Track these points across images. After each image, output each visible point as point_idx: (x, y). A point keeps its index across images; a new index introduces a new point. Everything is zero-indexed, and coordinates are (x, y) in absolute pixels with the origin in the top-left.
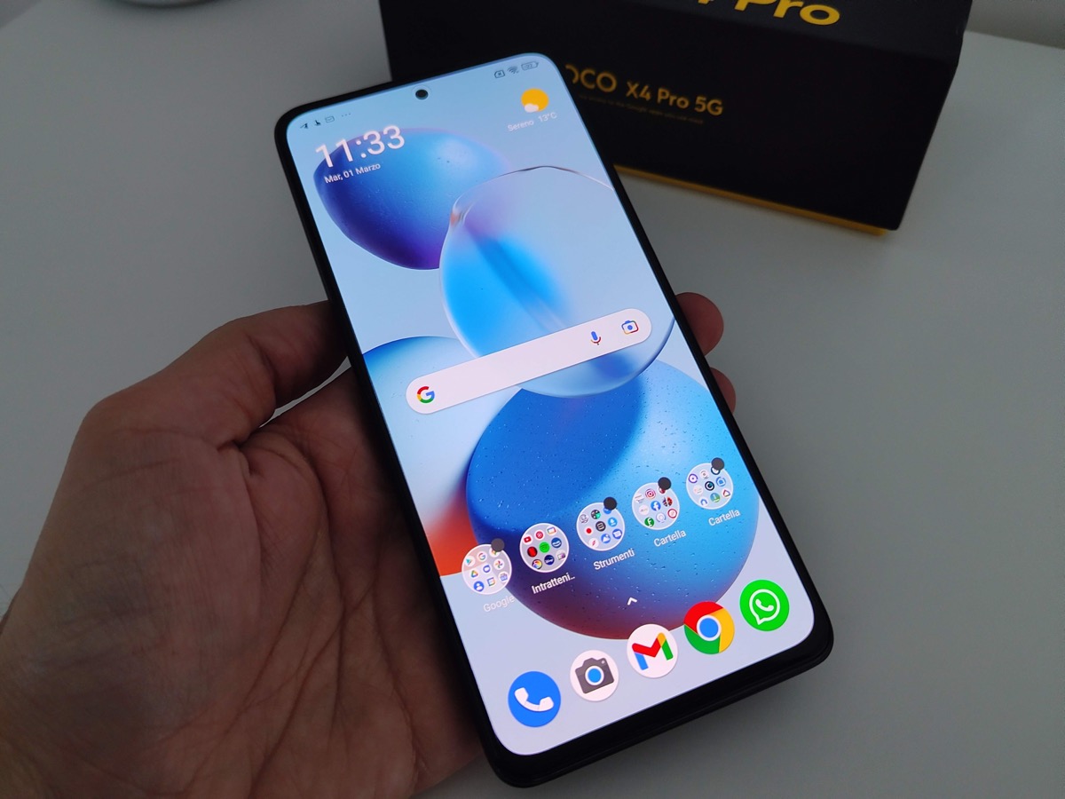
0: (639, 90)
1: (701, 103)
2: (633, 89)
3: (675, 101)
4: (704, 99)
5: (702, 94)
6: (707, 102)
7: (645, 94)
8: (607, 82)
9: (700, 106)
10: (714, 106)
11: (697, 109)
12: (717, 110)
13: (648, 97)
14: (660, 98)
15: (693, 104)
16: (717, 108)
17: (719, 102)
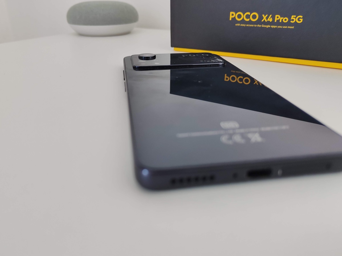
0: (267, 18)
1: (293, 18)
2: (265, 17)
3: (282, 20)
4: (295, 16)
5: (294, 14)
6: (296, 18)
8: (254, 17)
9: (293, 20)
11: (291, 22)
12: (300, 21)
13: (271, 20)
14: (276, 19)
15: (290, 20)
16: (300, 19)
17: (301, 17)
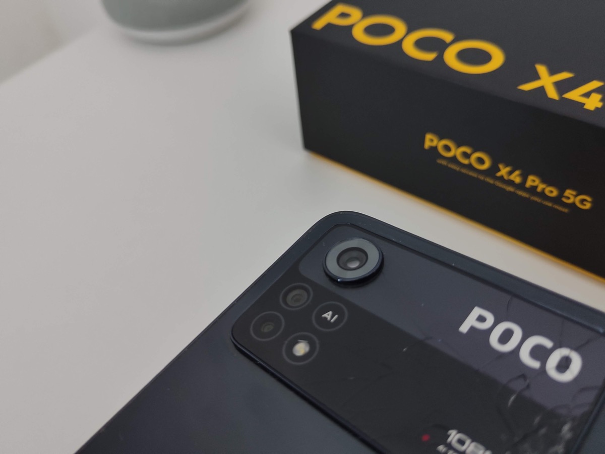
0: (511, 173)
1: (570, 196)
2: (504, 171)
3: (544, 189)
4: (574, 193)
5: (573, 188)
6: (576, 196)
7: (515, 177)
8: (481, 161)
9: (568, 198)
10: (582, 201)
11: (564, 200)
12: (585, 205)
13: (518, 180)
14: (529, 183)
15: (561, 195)
16: (585, 203)
17: (589, 199)
